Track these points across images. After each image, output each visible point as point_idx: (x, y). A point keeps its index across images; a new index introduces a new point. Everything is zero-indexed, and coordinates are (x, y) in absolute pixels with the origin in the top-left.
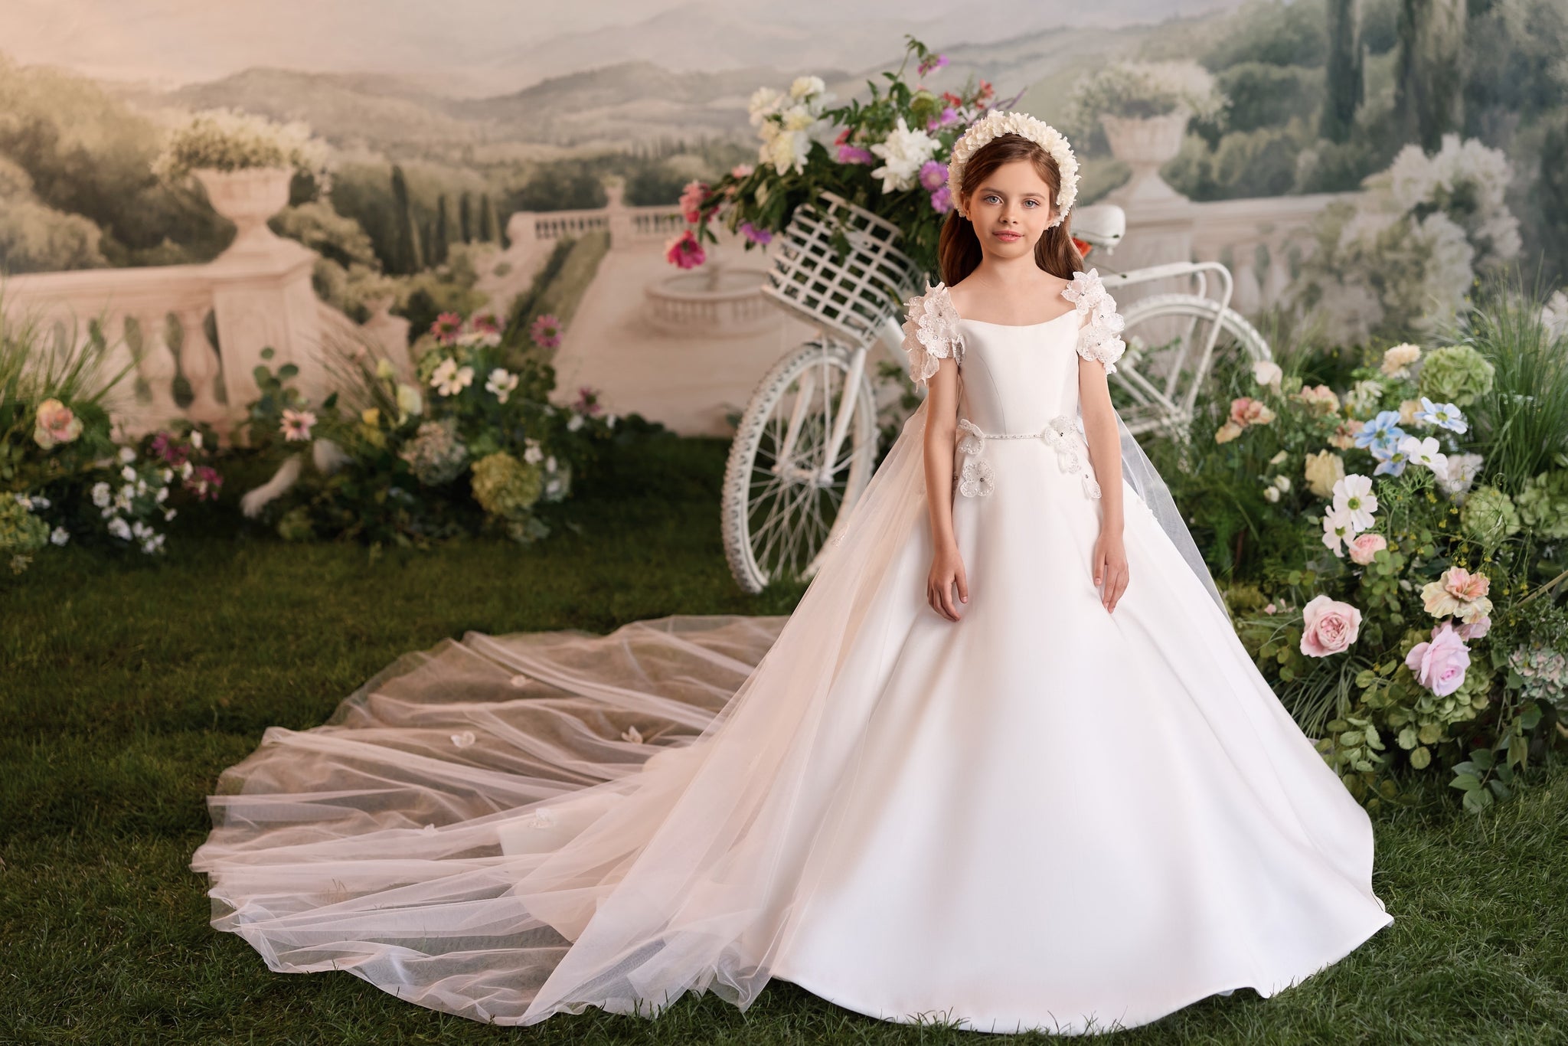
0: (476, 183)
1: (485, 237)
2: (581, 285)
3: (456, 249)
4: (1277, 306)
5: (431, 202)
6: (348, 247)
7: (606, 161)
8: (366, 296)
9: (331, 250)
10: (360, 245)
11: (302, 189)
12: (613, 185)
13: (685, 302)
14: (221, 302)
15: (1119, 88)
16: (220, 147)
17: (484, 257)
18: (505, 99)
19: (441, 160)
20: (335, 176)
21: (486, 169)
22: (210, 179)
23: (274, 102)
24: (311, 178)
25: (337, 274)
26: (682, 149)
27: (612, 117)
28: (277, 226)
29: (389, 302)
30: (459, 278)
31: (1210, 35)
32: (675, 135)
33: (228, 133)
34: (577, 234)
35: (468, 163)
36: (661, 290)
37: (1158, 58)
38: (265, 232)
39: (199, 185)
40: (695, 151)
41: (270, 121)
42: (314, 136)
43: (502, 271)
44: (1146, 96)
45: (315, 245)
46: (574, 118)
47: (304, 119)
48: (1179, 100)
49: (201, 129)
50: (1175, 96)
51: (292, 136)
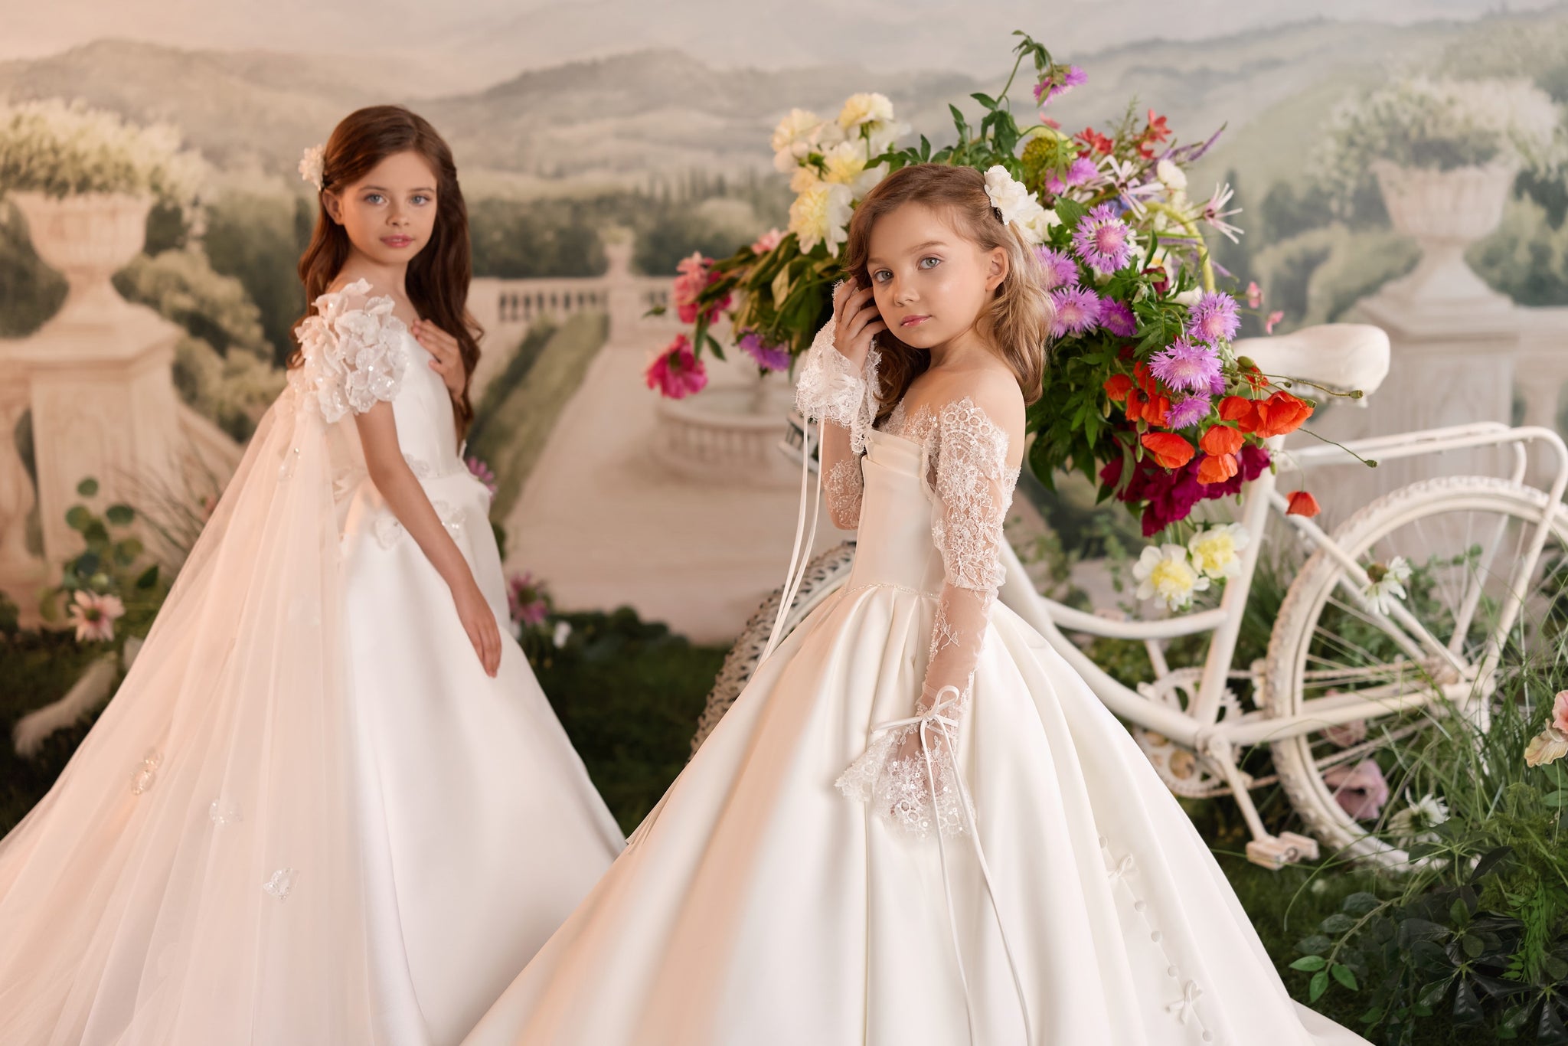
6: (226, 322)
7: (607, 203)
8: (250, 399)
9: (201, 325)
10: (244, 319)
11: (164, 229)
12: (617, 241)
14: (40, 398)
16: (50, 158)
20: (211, 210)
22: (34, 207)
23: (131, 93)
24: (177, 213)
25: (208, 361)
26: (720, 190)
28: (125, 285)
32: (713, 166)
33: (62, 139)
34: (559, 316)
36: (680, 410)
37: (1472, 74)
38: (108, 292)
39: (16, 216)
40: (739, 193)
41: (123, 122)
42: (185, 147)
44: (1449, 134)
45: (179, 317)
46: (564, 133)
47: (172, 120)
48: (1503, 143)
49: (24, 130)
50: (1496, 135)
51: (153, 147)
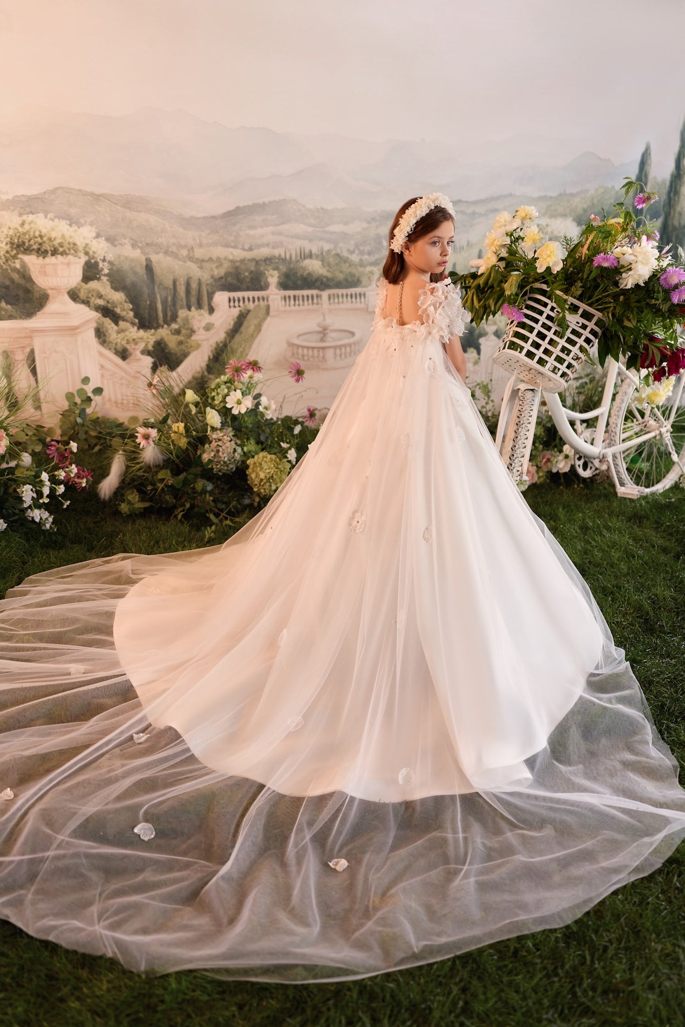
0: (195, 272)
1: (199, 306)
2: (253, 337)
3: (182, 313)
5: (169, 282)
6: (118, 310)
7: (268, 260)
8: (128, 342)
9: (107, 312)
10: (125, 309)
11: (91, 272)
12: (272, 276)
13: (308, 348)
14: (38, 344)
16: (39, 240)
17: (198, 318)
18: (214, 217)
19: (175, 255)
20: (110, 263)
21: (201, 262)
22: (32, 261)
23: (73, 211)
24: (97, 263)
25: (110, 327)
26: (310, 256)
27: (273, 233)
28: (74, 295)
29: (142, 346)
30: (183, 331)
32: (308, 246)
33: (44, 231)
34: (251, 306)
35: (191, 258)
36: (296, 341)
38: (66, 298)
39: (24, 265)
40: (317, 257)
41: (71, 224)
42: (98, 236)
45: (98, 308)
46: (252, 232)
47: (92, 224)
49: (27, 227)
51: (84, 236)
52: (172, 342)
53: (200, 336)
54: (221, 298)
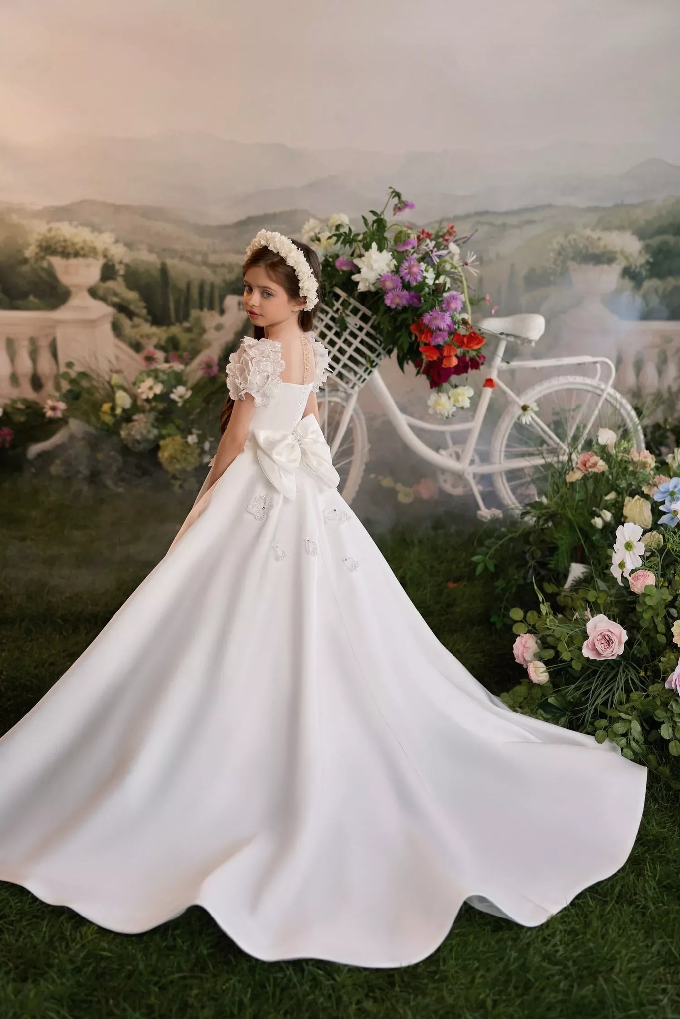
0: (208, 275)
1: (211, 308)
3: (194, 313)
4: (669, 388)
5: (182, 285)
6: (132, 307)
8: (142, 337)
9: (123, 308)
10: (139, 307)
11: (108, 272)
14: (59, 333)
15: (581, 246)
16: (63, 244)
17: (210, 319)
18: (227, 227)
19: (190, 260)
20: (127, 265)
21: (214, 267)
22: (57, 262)
23: (95, 220)
24: (113, 266)
25: (126, 323)
28: (93, 292)
29: (155, 341)
30: (196, 330)
31: (642, 216)
33: (68, 236)
35: (205, 263)
37: (608, 228)
38: (86, 295)
39: (50, 265)
41: (92, 232)
42: (117, 241)
43: (219, 328)
44: (597, 251)
45: (114, 305)
47: (112, 231)
48: (619, 256)
49: (53, 233)
50: (616, 252)
51: (104, 241)
52: (184, 339)
53: (211, 335)
54: (231, 301)
